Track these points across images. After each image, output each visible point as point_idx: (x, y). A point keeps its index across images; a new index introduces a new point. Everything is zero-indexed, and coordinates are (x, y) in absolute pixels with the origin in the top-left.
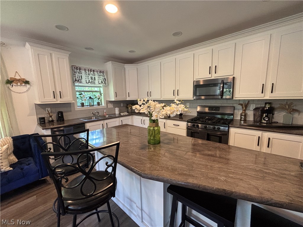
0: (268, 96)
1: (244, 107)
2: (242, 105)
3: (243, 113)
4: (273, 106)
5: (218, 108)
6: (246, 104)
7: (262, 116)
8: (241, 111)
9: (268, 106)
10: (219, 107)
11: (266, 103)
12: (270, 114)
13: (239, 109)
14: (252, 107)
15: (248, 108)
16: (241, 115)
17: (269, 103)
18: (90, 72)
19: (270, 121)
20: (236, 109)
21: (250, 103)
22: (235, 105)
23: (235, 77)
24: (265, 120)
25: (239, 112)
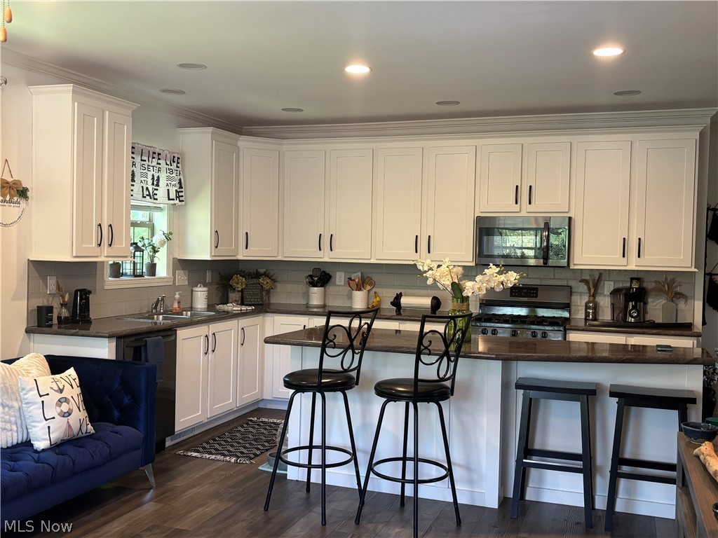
0: (633, 264)
1: (591, 286)
2: (586, 282)
3: (589, 302)
4: (645, 285)
5: (534, 289)
6: (596, 281)
7: (626, 306)
8: (586, 299)
9: (635, 285)
10: (537, 289)
11: (632, 279)
12: (640, 302)
13: (581, 294)
14: (608, 287)
15: (599, 291)
16: (587, 307)
17: (638, 279)
18: (151, 159)
19: (640, 318)
20: (575, 292)
21: (603, 278)
22: (572, 283)
23: (573, 217)
24: (632, 317)
25: (581, 299)
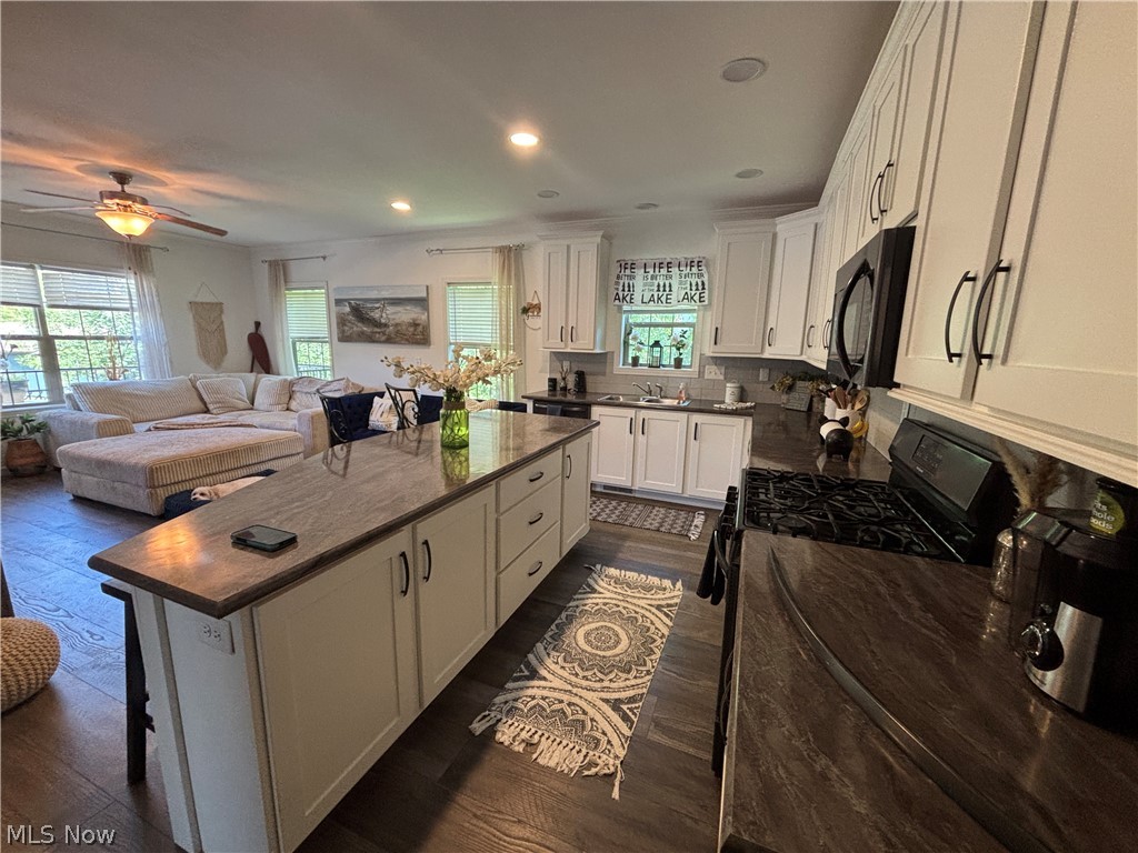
18: (657, 270)
